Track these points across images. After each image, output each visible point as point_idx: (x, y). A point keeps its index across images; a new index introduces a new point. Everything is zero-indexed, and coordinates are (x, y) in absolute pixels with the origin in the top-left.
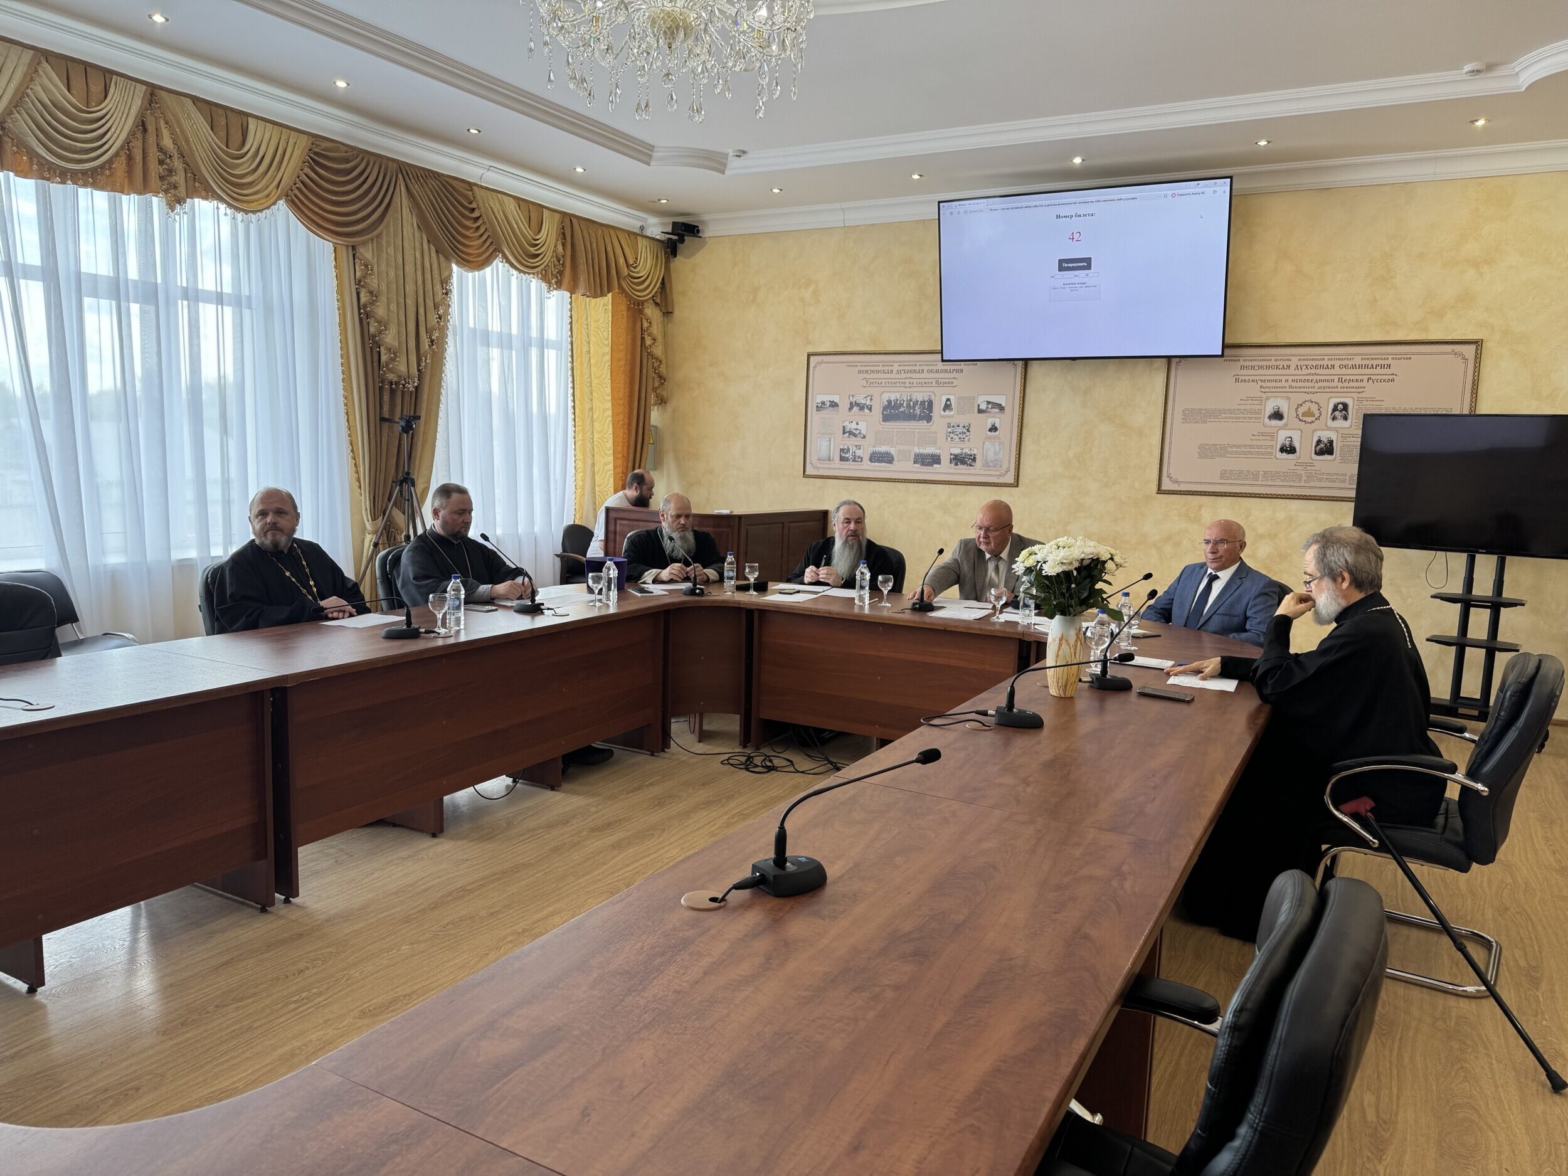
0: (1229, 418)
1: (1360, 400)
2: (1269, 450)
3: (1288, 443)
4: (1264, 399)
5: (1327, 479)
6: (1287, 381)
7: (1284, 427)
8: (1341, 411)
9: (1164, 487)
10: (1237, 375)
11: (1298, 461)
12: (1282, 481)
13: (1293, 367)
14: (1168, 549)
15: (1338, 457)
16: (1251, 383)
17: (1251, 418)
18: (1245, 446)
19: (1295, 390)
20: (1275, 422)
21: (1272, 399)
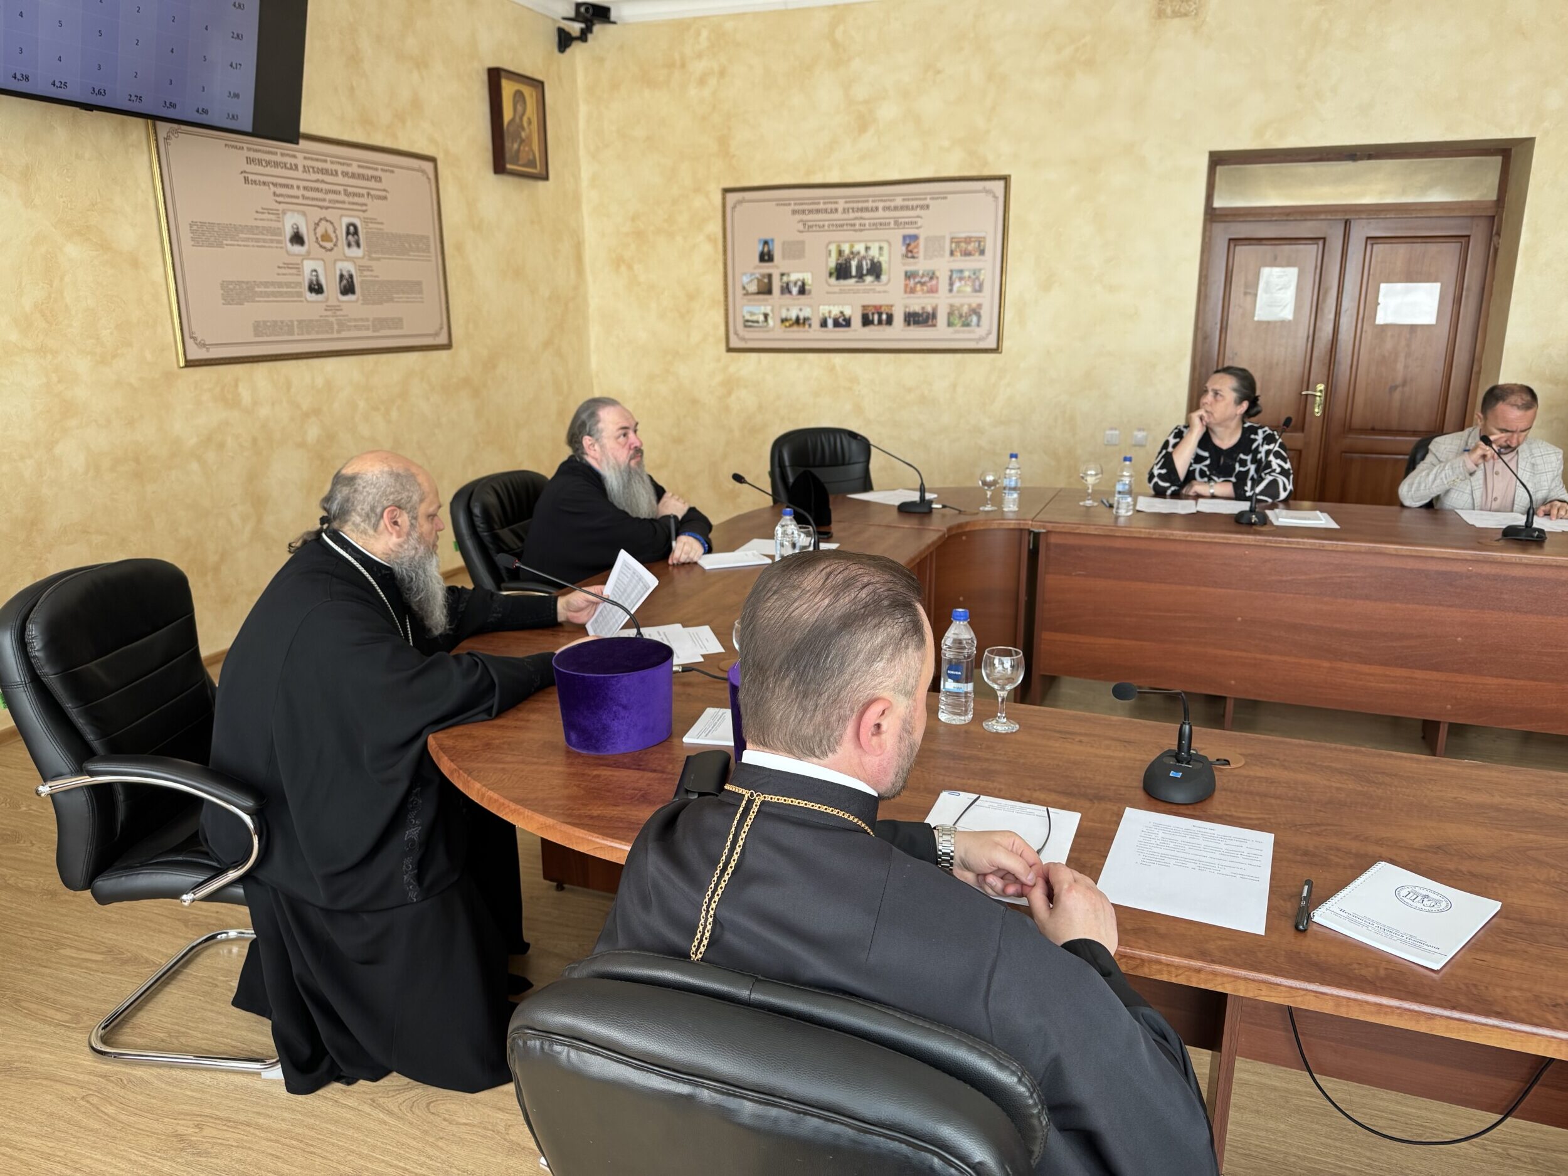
0: (247, 239)
1: (366, 221)
2: (298, 290)
3: (314, 278)
4: (280, 212)
5: (355, 326)
6: (298, 187)
7: (308, 256)
8: (353, 235)
9: (189, 357)
10: (245, 172)
11: (329, 304)
12: (318, 333)
13: (300, 168)
14: (211, 456)
15: (361, 298)
16: (262, 187)
17: (272, 241)
18: (273, 284)
19: (310, 202)
20: (297, 249)
21: (289, 214)
